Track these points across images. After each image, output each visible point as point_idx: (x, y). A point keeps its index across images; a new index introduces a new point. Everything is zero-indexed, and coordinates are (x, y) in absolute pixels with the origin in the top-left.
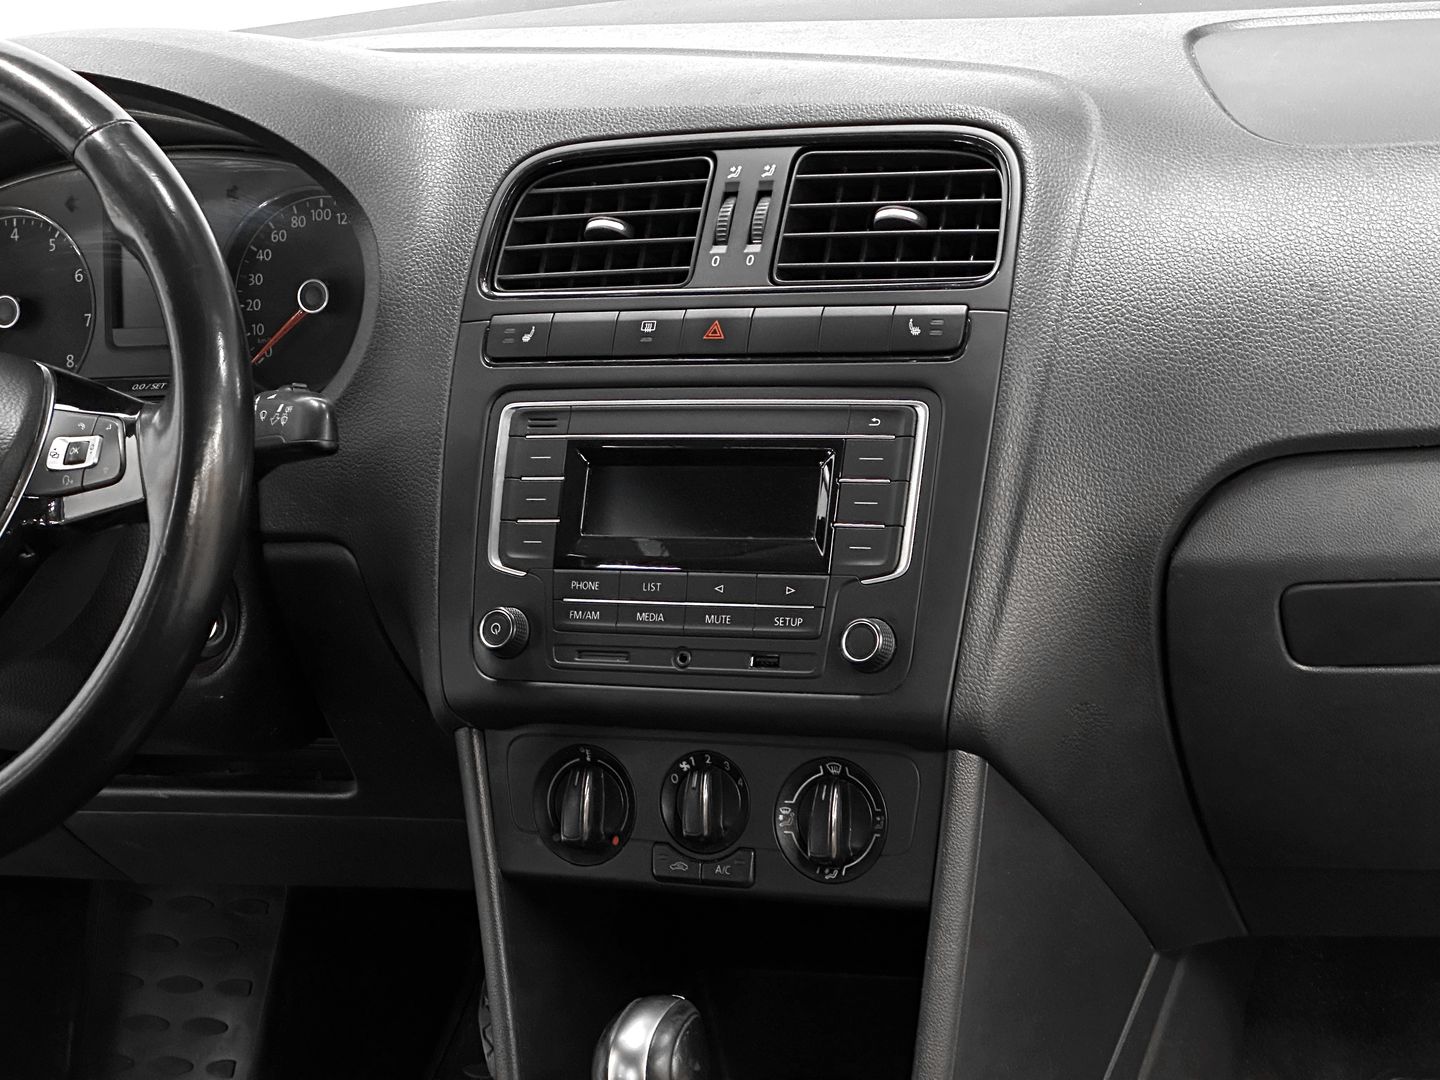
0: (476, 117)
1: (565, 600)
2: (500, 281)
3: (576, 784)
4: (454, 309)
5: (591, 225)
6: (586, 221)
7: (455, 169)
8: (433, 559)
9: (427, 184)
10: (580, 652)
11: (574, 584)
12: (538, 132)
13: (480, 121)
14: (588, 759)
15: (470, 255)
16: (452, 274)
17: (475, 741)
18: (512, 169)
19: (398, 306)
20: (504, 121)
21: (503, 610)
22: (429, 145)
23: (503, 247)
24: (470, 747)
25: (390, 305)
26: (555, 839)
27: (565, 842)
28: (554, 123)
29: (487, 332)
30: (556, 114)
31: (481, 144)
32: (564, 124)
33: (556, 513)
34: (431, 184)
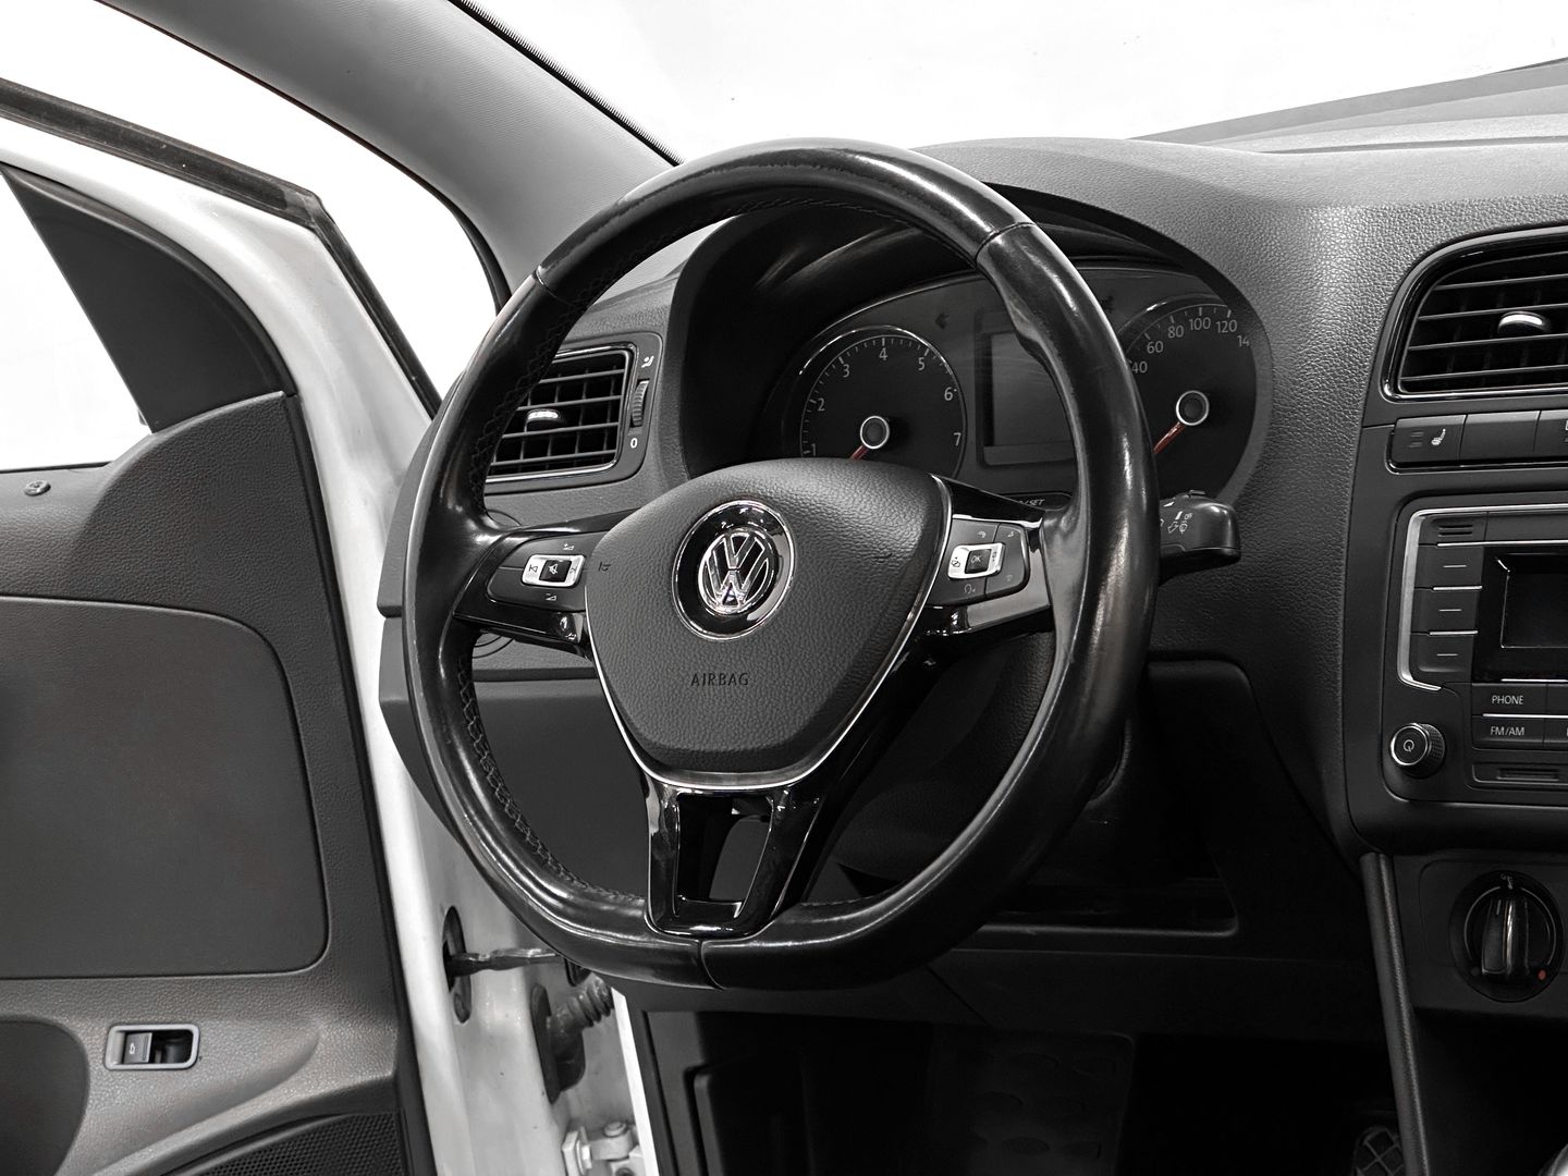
0: (1374, 212)
1: (1485, 715)
2: (1405, 384)
3: (1498, 912)
4: (1355, 413)
5: (1506, 320)
6: (1500, 316)
7: (1353, 268)
8: (1336, 675)
9: (1322, 285)
10: (1502, 769)
11: (1496, 699)
12: (1444, 225)
13: (1379, 216)
14: (1510, 887)
15: (1371, 357)
16: (1352, 377)
17: (1383, 867)
18: (1415, 264)
19: (1293, 412)
20: (1407, 215)
21: (1417, 726)
22: (1322, 243)
23: (1407, 348)
24: (1377, 873)
25: (1285, 411)
26: (1475, 972)
27: (1487, 975)
28: (1461, 215)
29: (1391, 437)
30: (1463, 206)
31: (1380, 241)
32: (1474, 216)
33: (1473, 622)
34: (1326, 284)
